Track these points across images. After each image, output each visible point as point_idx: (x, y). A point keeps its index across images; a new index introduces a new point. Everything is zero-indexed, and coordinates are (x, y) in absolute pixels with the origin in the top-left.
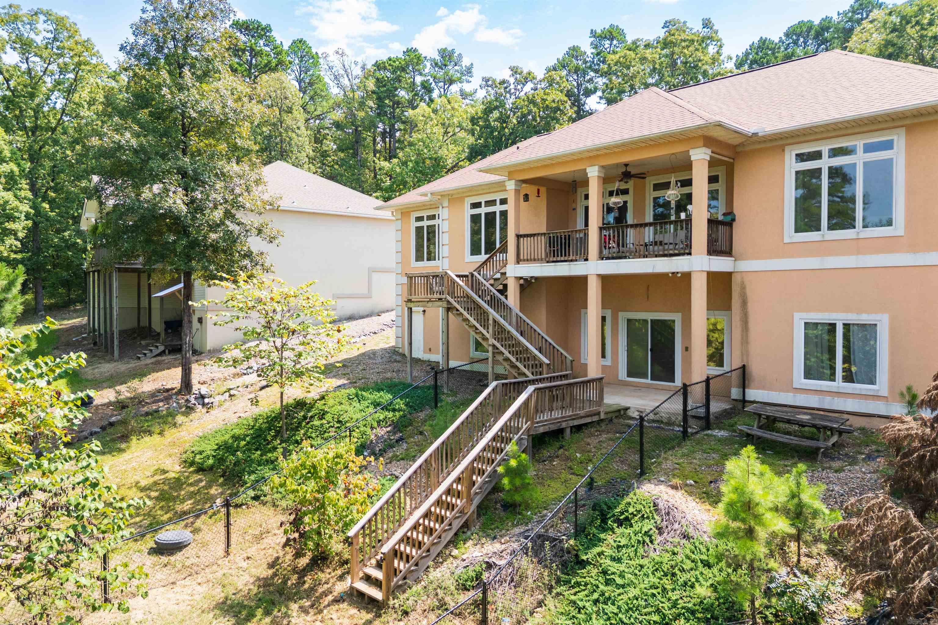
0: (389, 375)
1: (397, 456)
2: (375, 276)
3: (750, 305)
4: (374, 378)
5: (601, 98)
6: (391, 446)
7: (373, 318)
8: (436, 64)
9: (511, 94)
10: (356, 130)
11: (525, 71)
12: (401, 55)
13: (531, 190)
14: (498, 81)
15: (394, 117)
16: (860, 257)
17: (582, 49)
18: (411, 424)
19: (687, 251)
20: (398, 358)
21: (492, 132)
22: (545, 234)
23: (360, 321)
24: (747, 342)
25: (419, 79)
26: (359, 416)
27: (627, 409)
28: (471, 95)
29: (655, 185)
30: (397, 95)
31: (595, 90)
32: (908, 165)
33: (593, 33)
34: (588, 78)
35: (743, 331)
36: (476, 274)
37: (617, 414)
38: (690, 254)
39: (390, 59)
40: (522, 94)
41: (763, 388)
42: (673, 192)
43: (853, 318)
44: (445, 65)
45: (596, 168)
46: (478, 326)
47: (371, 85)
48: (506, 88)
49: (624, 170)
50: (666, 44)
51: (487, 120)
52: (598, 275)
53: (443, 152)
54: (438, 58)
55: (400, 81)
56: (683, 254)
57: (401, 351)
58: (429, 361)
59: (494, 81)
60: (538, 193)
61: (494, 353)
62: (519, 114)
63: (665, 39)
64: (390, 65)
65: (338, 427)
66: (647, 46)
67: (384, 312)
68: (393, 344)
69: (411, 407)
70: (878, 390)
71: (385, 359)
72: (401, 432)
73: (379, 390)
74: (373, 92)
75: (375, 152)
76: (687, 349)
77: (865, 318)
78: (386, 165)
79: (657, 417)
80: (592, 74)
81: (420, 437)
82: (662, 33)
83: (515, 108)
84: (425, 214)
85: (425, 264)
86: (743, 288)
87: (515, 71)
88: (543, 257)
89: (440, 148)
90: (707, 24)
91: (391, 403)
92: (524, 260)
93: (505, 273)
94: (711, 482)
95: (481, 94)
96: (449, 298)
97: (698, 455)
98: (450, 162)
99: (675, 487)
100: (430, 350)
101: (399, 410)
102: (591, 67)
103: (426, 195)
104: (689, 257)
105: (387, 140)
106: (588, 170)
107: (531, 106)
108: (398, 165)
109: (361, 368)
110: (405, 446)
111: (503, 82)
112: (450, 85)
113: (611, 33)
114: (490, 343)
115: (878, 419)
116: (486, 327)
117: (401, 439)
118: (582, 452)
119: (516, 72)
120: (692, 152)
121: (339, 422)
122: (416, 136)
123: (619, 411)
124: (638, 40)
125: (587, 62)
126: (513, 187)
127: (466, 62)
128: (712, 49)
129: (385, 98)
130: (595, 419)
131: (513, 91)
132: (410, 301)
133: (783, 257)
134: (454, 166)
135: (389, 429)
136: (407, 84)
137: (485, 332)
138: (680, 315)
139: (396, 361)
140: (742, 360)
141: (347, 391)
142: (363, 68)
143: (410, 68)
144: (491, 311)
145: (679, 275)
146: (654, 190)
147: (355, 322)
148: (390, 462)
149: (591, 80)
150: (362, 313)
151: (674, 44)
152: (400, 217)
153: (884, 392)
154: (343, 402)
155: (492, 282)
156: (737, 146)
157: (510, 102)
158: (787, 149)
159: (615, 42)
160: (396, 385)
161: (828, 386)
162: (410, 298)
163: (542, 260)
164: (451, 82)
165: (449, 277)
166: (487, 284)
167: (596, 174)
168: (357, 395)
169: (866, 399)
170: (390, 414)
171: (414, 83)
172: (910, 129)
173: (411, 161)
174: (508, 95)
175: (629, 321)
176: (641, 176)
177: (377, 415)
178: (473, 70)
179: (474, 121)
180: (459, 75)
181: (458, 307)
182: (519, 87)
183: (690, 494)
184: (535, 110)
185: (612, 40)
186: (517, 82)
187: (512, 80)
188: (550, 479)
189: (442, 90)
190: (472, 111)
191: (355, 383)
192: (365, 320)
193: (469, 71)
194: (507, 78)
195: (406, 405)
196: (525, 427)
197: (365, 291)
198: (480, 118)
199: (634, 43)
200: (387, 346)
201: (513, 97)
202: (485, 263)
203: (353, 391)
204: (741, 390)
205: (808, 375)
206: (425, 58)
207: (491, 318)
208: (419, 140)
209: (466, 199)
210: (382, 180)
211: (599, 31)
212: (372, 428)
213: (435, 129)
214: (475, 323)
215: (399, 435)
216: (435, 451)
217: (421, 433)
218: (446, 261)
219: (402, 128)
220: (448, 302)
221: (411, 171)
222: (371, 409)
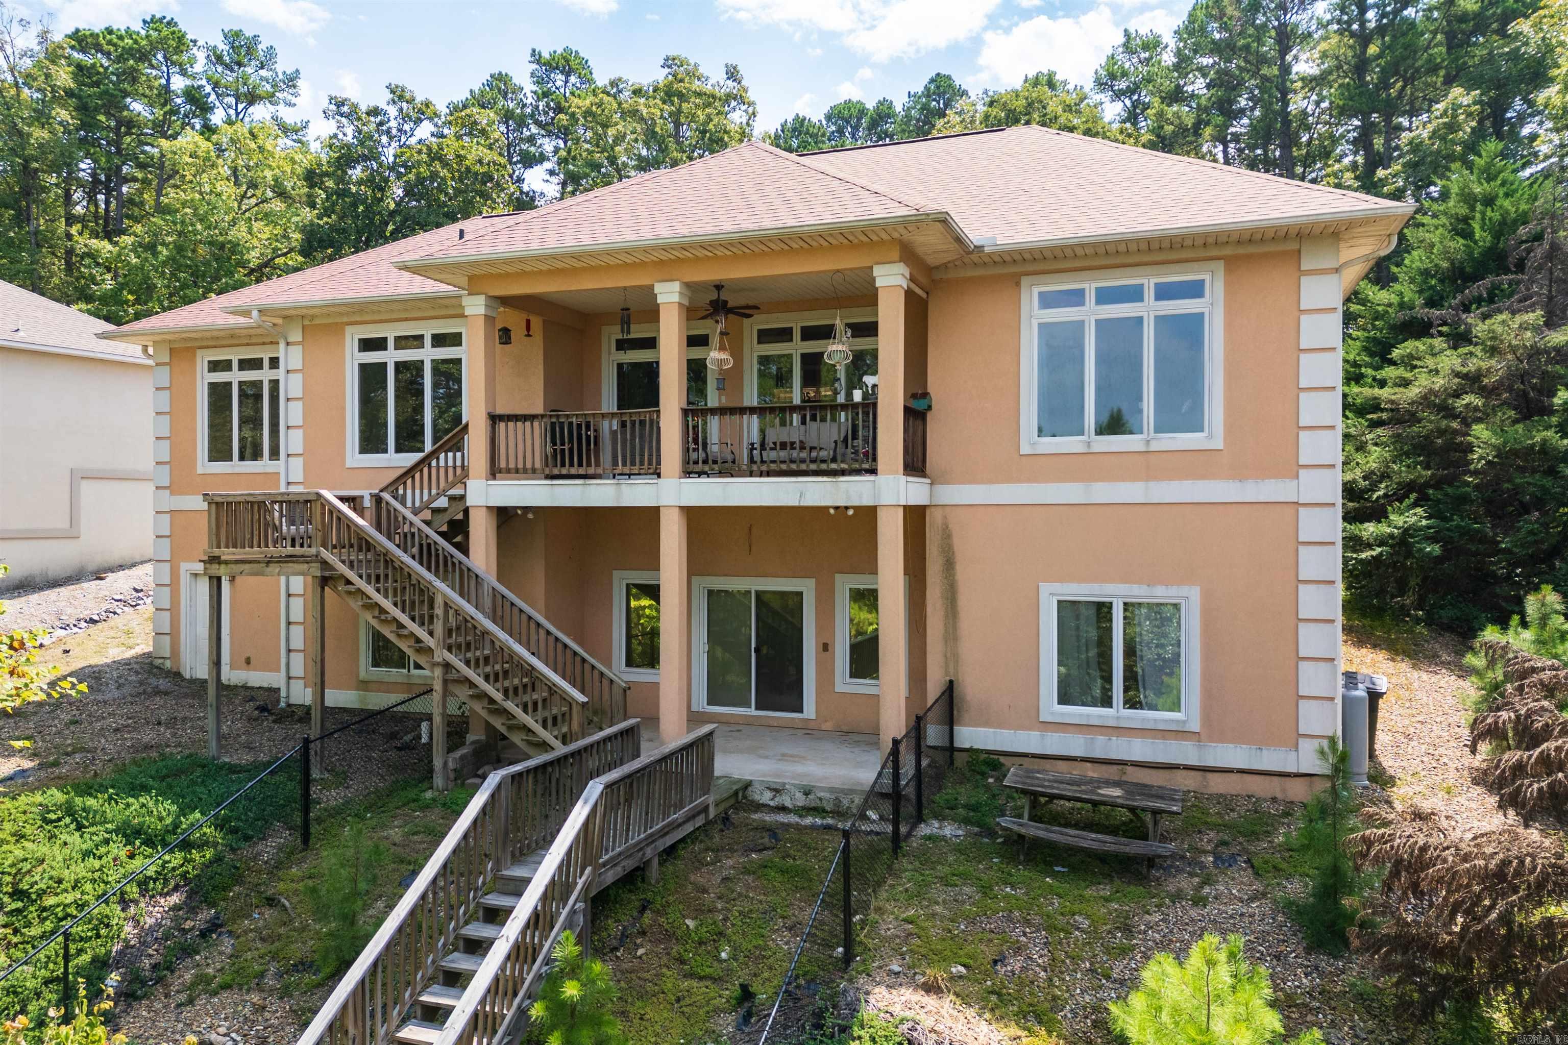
0: (148, 736)
1: (208, 980)
2: (86, 487)
3: (959, 568)
4: (109, 745)
5: (552, 173)
6: (187, 951)
7: (86, 585)
8: (219, 58)
9: (391, 138)
10: (25, 167)
11: (419, 99)
12: (137, 26)
13: (514, 320)
14: (364, 108)
15: (119, 151)
16: (1152, 484)
17: (516, 81)
18: (238, 880)
19: (866, 466)
20: (163, 684)
21: (355, 205)
22: (543, 416)
23: (51, 594)
24: (956, 639)
25: (178, 83)
26: (80, 870)
27: (748, 785)
28: (296, 132)
29: (760, 332)
30: (127, 108)
31: (542, 158)
32: (1229, 326)
33: (536, 58)
34: (526, 133)
35: (946, 617)
36: (386, 496)
37: (732, 801)
38: (873, 471)
39: (110, 31)
40: (413, 141)
41: (987, 724)
42: (840, 347)
43: (1139, 592)
44: (240, 64)
45: (676, 286)
46: (404, 619)
47: (64, 77)
48: (381, 124)
49: (715, 297)
50: (669, 93)
51: (341, 180)
52: (682, 508)
53: (239, 233)
54: (223, 47)
55: (134, 80)
56: (858, 472)
57: (168, 664)
58: (245, 687)
59: (355, 107)
60: (528, 328)
61: (445, 682)
62: (412, 177)
63: (669, 86)
64: (110, 43)
65: (18, 911)
66: (637, 92)
67: (112, 570)
68: (143, 645)
69: (234, 831)
70: (1184, 722)
71: (126, 690)
72: (213, 905)
73: (136, 789)
74: (70, 93)
75: (71, 220)
76: (826, 647)
77: (1161, 593)
78: (104, 247)
79: (811, 801)
80: (534, 129)
81: (268, 913)
82: (660, 75)
83: (401, 166)
84: (234, 356)
85: (235, 466)
86: (947, 535)
87: (398, 94)
88: (538, 465)
89: (234, 222)
90: (732, 74)
91: (176, 825)
92: (508, 471)
93: (462, 498)
94: (995, 962)
95: (327, 128)
96: (325, 554)
97: (937, 892)
98: (254, 257)
99: (931, 988)
100: (248, 661)
101: (202, 845)
102: (532, 116)
103: (246, 313)
104: (871, 478)
105: (101, 197)
106: (658, 288)
107: (437, 165)
108: (134, 250)
109: (65, 717)
110: (227, 945)
111: (374, 112)
112: (251, 103)
113: (567, 61)
114: (437, 658)
115: (1184, 772)
116: (426, 621)
117: (214, 926)
118: (699, 912)
119: (401, 97)
120: (877, 271)
121: (18, 894)
122: (171, 196)
123: (736, 793)
124: (620, 79)
125: (524, 106)
126: (482, 310)
127: (283, 66)
128: (737, 117)
129: (97, 109)
130: (700, 821)
131: (394, 132)
132: (214, 560)
133: (1019, 481)
134: (266, 265)
135: (175, 899)
136: (151, 88)
137: (422, 633)
138: (811, 583)
139: (157, 692)
140: (947, 673)
141: (38, 798)
142: (43, 36)
143: (160, 56)
144: (438, 583)
145: (851, 512)
146: (759, 342)
147: (35, 598)
148: (191, 1001)
149: (531, 140)
150: (52, 573)
151: (681, 96)
152: (167, 359)
153: (1195, 725)
154: (28, 830)
155: (427, 515)
156: (937, 268)
157: (389, 154)
158: (1025, 281)
159: (573, 79)
160: (178, 773)
161: (1100, 716)
162: (216, 552)
163: (534, 470)
164: (252, 98)
165: (323, 502)
166: (416, 520)
167: (676, 298)
168: (70, 810)
169: (1164, 738)
170: (176, 859)
171: (167, 88)
172: (1232, 263)
173: (164, 244)
174: (384, 139)
175: (711, 593)
176: (745, 312)
177: (138, 862)
178: (300, 83)
179: (312, 177)
180: (268, 87)
181: (351, 575)
182: (406, 127)
183: (965, 999)
184: (444, 173)
185: (568, 75)
186: (405, 117)
187: (392, 111)
188: (641, 997)
189: (232, 112)
190: (305, 161)
191: (56, 764)
192: (64, 591)
193: (291, 81)
194: (382, 105)
195: (219, 826)
196: (580, 882)
197: (63, 523)
198: (327, 174)
199: (613, 84)
200: (129, 654)
201: (394, 144)
202: (410, 472)
203: (57, 796)
204: (947, 727)
205: (1064, 698)
206: (195, 42)
207: (439, 601)
208: (184, 204)
209: (349, 330)
210: (93, 279)
211: (546, 55)
212: (125, 903)
213: (220, 186)
214: (397, 613)
215: (206, 914)
216: (354, 993)
217: (271, 902)
218: (297, 464)
219: (140, 175)
220: (324, 564)
221: (164, 264)
222: (118, 849)
